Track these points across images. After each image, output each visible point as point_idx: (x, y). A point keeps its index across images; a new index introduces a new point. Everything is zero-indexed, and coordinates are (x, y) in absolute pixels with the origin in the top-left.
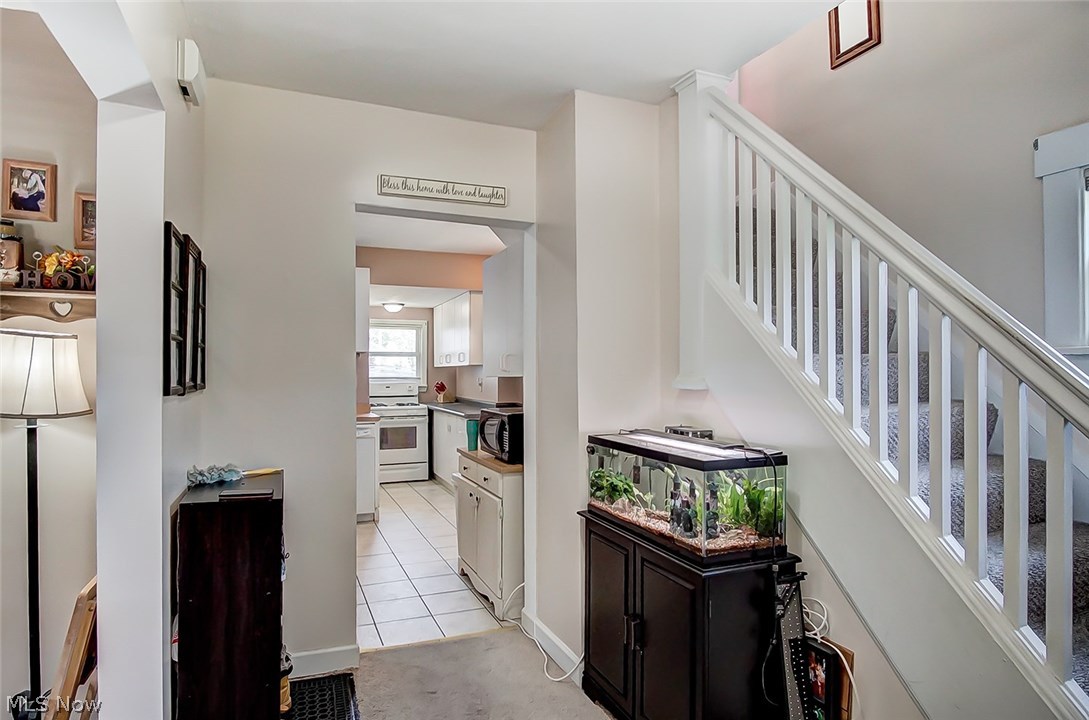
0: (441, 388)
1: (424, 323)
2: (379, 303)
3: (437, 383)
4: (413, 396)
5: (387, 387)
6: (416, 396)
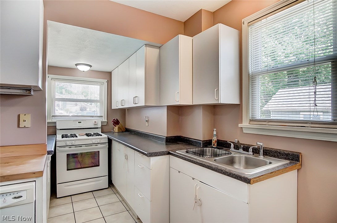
0: (116, 123)
1: (105, 81)
3: (114, 120)
4: (98, 128)
5: (79, 122)
6: (99, 128)
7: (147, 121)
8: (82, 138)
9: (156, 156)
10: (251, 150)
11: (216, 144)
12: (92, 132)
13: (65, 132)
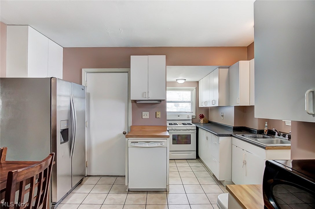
0: (202, 117)
1: (194, 88)
2: (174, 80)
3: (200, 115)
4: (189, 120)
5: (178, 116)
6: (191, 120)
7: (222, 116)
8: (180, 126)
9: (223, 136)
10: (287, 136)
11: (267, 133)
12: (186, 122)
13: (171, 122)
